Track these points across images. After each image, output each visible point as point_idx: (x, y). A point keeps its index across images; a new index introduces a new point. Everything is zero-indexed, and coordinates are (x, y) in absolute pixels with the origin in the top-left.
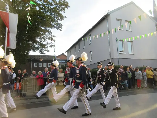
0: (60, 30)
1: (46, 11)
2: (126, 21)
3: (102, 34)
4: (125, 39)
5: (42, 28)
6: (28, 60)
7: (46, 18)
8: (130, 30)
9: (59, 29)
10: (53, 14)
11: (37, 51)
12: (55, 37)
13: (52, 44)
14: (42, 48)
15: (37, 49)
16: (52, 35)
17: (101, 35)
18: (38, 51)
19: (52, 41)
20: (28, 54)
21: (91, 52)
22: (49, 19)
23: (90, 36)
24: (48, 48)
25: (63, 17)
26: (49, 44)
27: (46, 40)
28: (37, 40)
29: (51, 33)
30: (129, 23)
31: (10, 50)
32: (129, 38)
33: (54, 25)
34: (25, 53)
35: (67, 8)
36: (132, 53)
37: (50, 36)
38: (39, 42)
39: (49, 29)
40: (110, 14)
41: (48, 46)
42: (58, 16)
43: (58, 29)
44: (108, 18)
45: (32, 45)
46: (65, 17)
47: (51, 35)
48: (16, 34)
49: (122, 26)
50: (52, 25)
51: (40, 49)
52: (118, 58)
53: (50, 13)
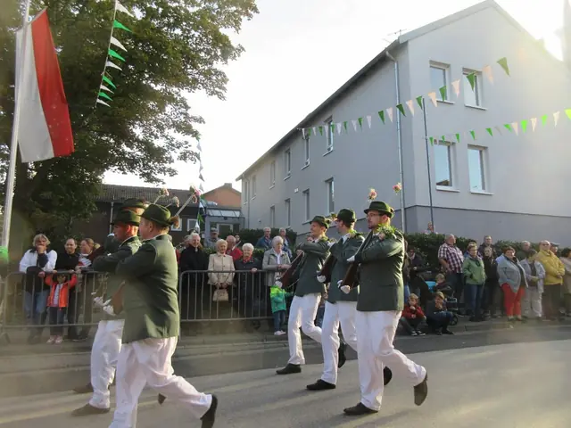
0: (221, 97)
1: (169, 25)
2: (464, 69)
5: (153, 85)
6: (96, 203)
7: (167, 47)
8: (478, 105)
9: (217, 93)
10: (197, 34)
11: (131, 171)
12: (200, 120)
13: (189, 149)
14: (150, 161)
15: (132, 163)
16: (191, 113)
18: (137, 172)
19: (189, 138)
20: (98, 179)
21: (331, 184)
22: (181, 52)
23: (329, 121)
24: (173, 161)
25: (233, 48)
26: (178, 148)
27: (166, 131)
28: (134, 130)
29: (187, 107)
31: (31, 166)
33: (197, 76)
34: (88, 177)
35: (250, 16)
36: (484, 188)
37: (182, 117)
38: (141, 137)
39: (177, 93)
40: (406, 44)
41: (175, 154)
42: (214, 45)
43: (212, 93)
44: (401, 57)
45: (113, 148)
46: (241, 49)
47: (186, 114)
50: (190, 77)
51: (144, 165)
52: (431, 207)
53: (184, 32)
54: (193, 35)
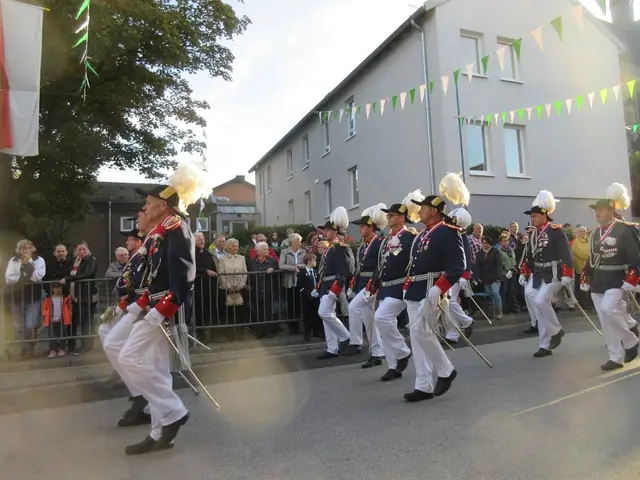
0: (227, 78)
2: (499, 38)
3: (403, 96)
4: (496, 116)
5: (148, 66)
6: (92, 204)
7: (161, 22)
8: (514, 77)
9: (222, 73)
10: (195, 5)
11: (130, 166)
12: (204, 105)
13: (194, 139)
14: (150, 154)
15: (129, 157)
16: (193, 97)
17: (395, 99)
18: (136, 167)
19: (193, 126)
20: (93, 177)
21: (354, 172)
22: (179, 28)
23: (350, 102)
24: (176, 154)
25: (237, 21)
27: (167, 118)
28: (130, 119)
29: (188, 91)
30: (511, 46)
31: (14, 164)
32: (512, 114)
33: (198, 54)
34: (81, 174)
36: (521, 172)
37: (184, 102)
38: (138, 127)
39: (176, 75)
40: (433, 10)
41: (178, 145)
42: (217, 18)
43: (216, 74)
44: (428, 26)
45: (106, 140)
46: (247, 21)
47: (188, 99)
48: (36, 96)
49: (485, 61)
50: (190, 55)
51: (144, 159)
53: (180, 4)
54: (191, 6)
